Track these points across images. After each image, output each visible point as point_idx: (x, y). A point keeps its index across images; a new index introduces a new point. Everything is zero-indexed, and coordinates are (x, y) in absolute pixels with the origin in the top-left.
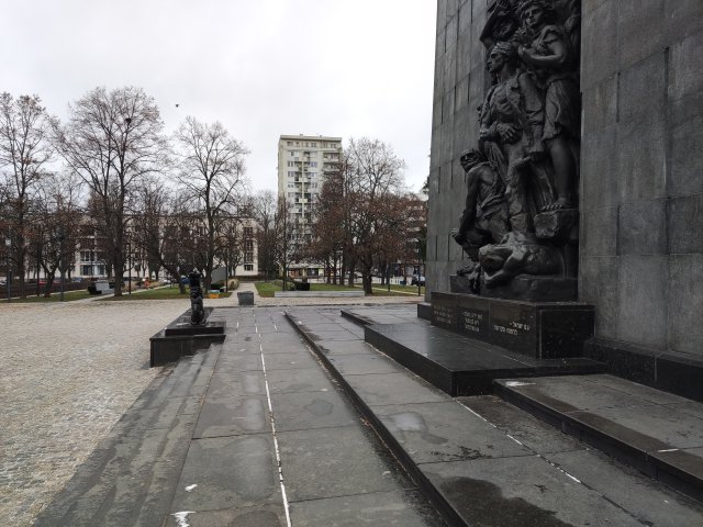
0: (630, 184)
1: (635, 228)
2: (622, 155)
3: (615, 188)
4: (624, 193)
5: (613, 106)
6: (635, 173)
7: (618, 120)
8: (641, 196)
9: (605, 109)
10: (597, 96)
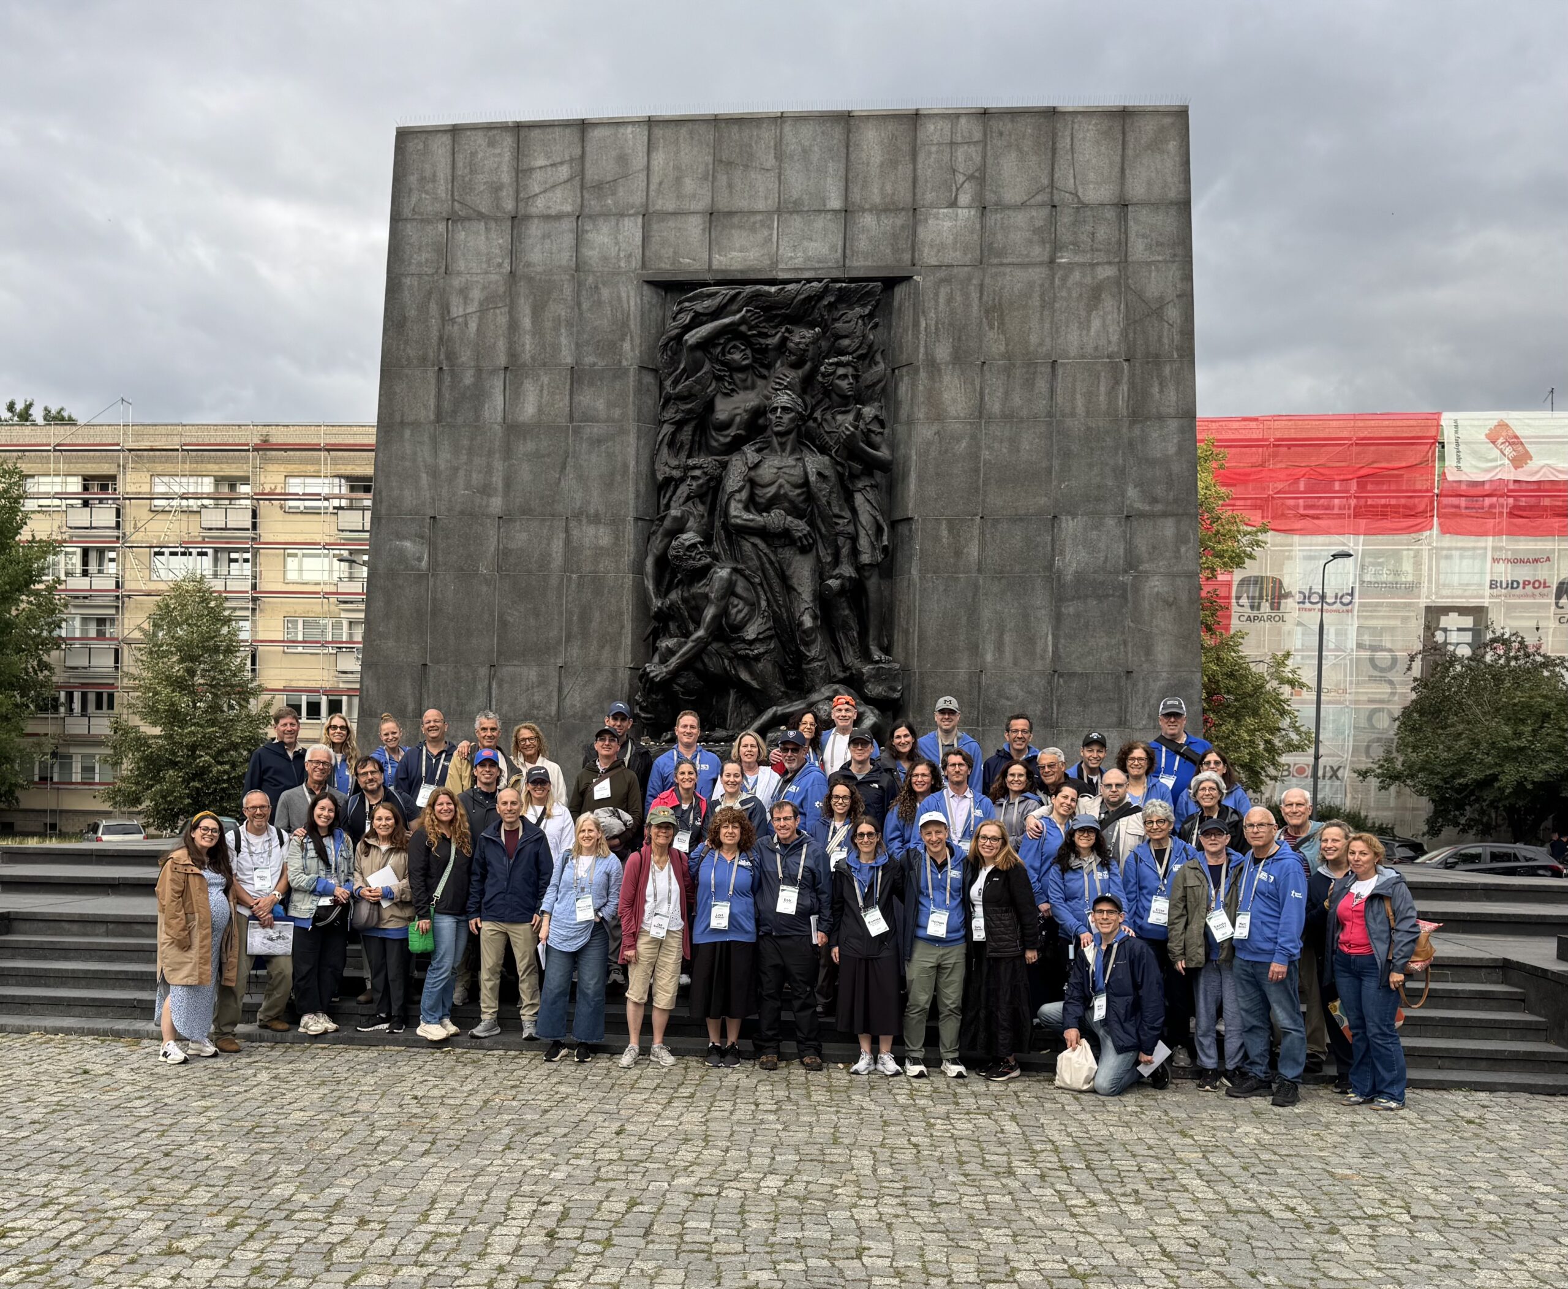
0: (1000, 647)
1: (1008, 699)
2: (987, 613)
3: (974, 649)
4: (989, 658)
5: (973, 551)
6: (1007, 638)
7: (979, 571)
8: (1015, 664)
9: (958, 554)
10: (945, 533)
